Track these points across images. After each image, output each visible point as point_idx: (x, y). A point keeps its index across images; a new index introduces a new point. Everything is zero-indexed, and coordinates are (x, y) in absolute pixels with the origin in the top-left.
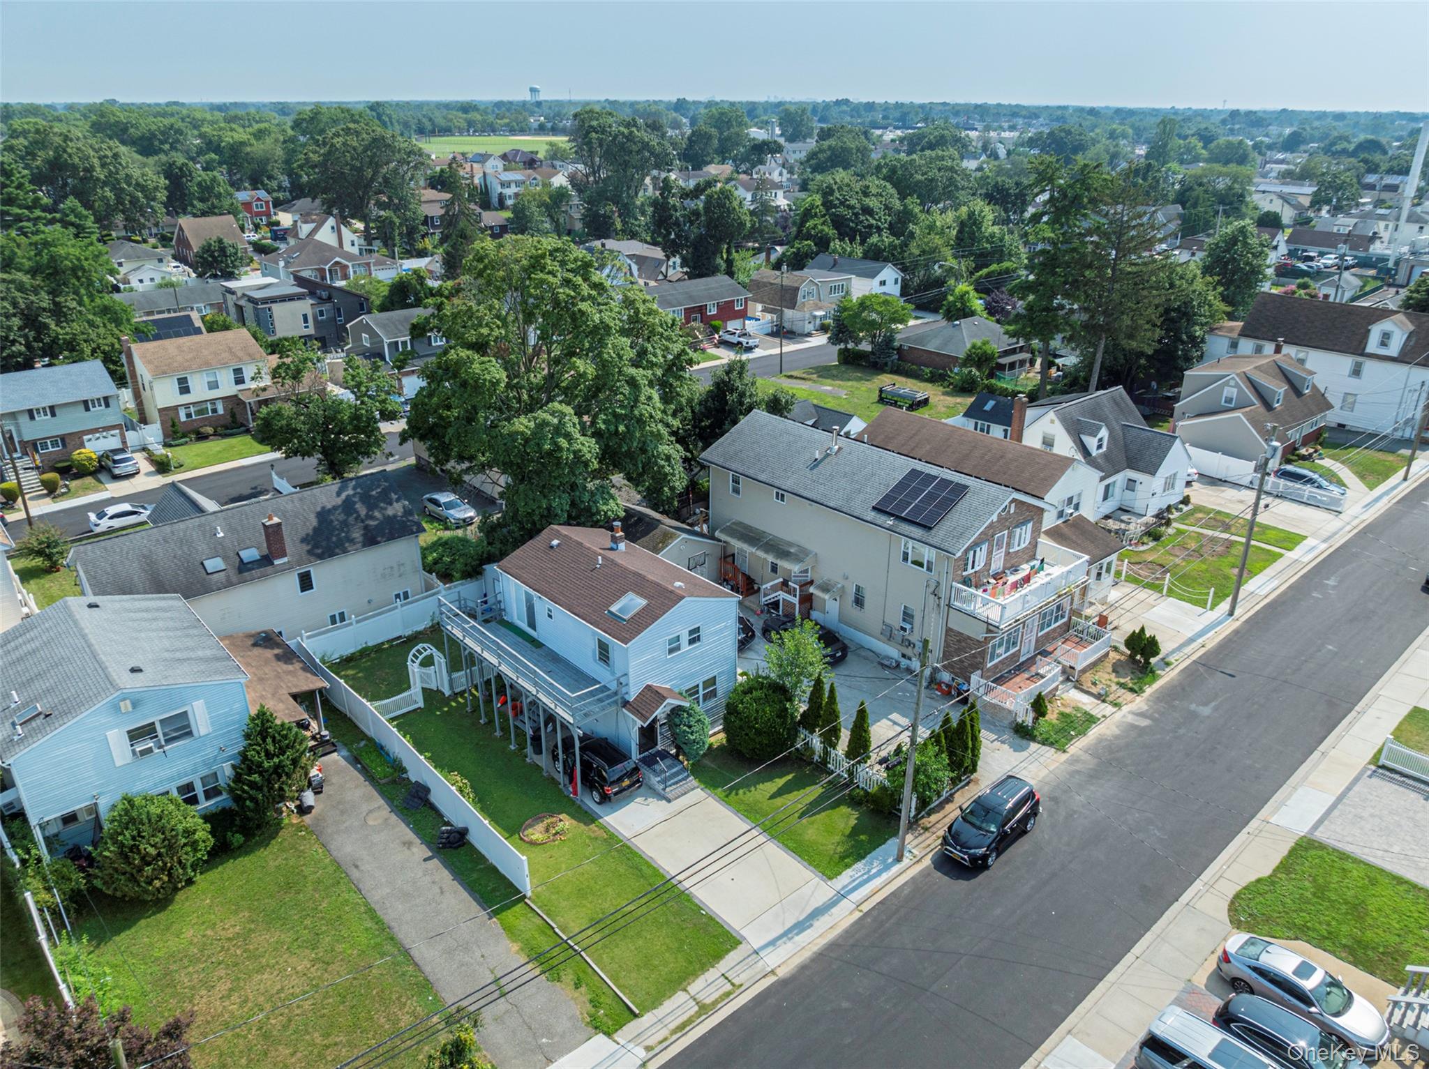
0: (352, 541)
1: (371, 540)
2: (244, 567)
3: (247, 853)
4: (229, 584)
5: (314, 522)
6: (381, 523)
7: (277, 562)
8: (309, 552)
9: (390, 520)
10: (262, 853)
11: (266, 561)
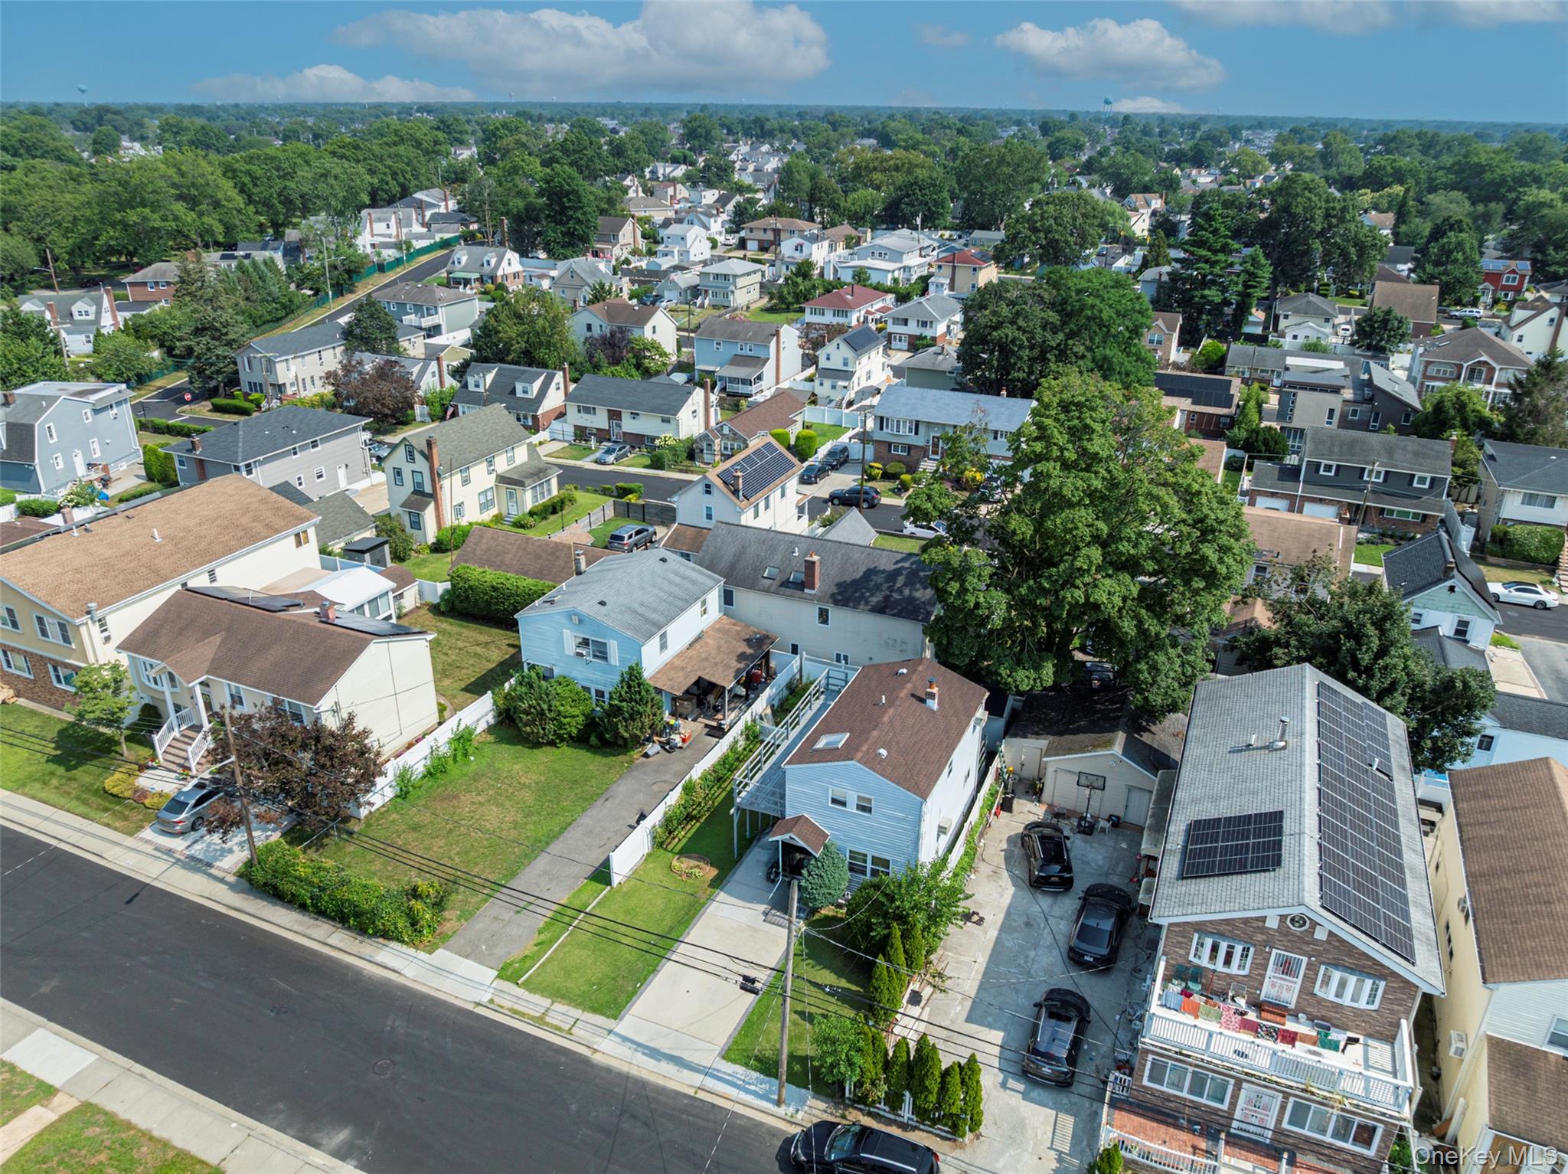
0: (867, 603)
1: (880, 610)
2: (786, 584)
3: (595, 753)
4: (767, 591)
5: (858, 575)
6: (904, 599)
7: (806, 591)
8: (833, 595)
9: (911, 599)
10: (598, 758)
11: (800, 586)
